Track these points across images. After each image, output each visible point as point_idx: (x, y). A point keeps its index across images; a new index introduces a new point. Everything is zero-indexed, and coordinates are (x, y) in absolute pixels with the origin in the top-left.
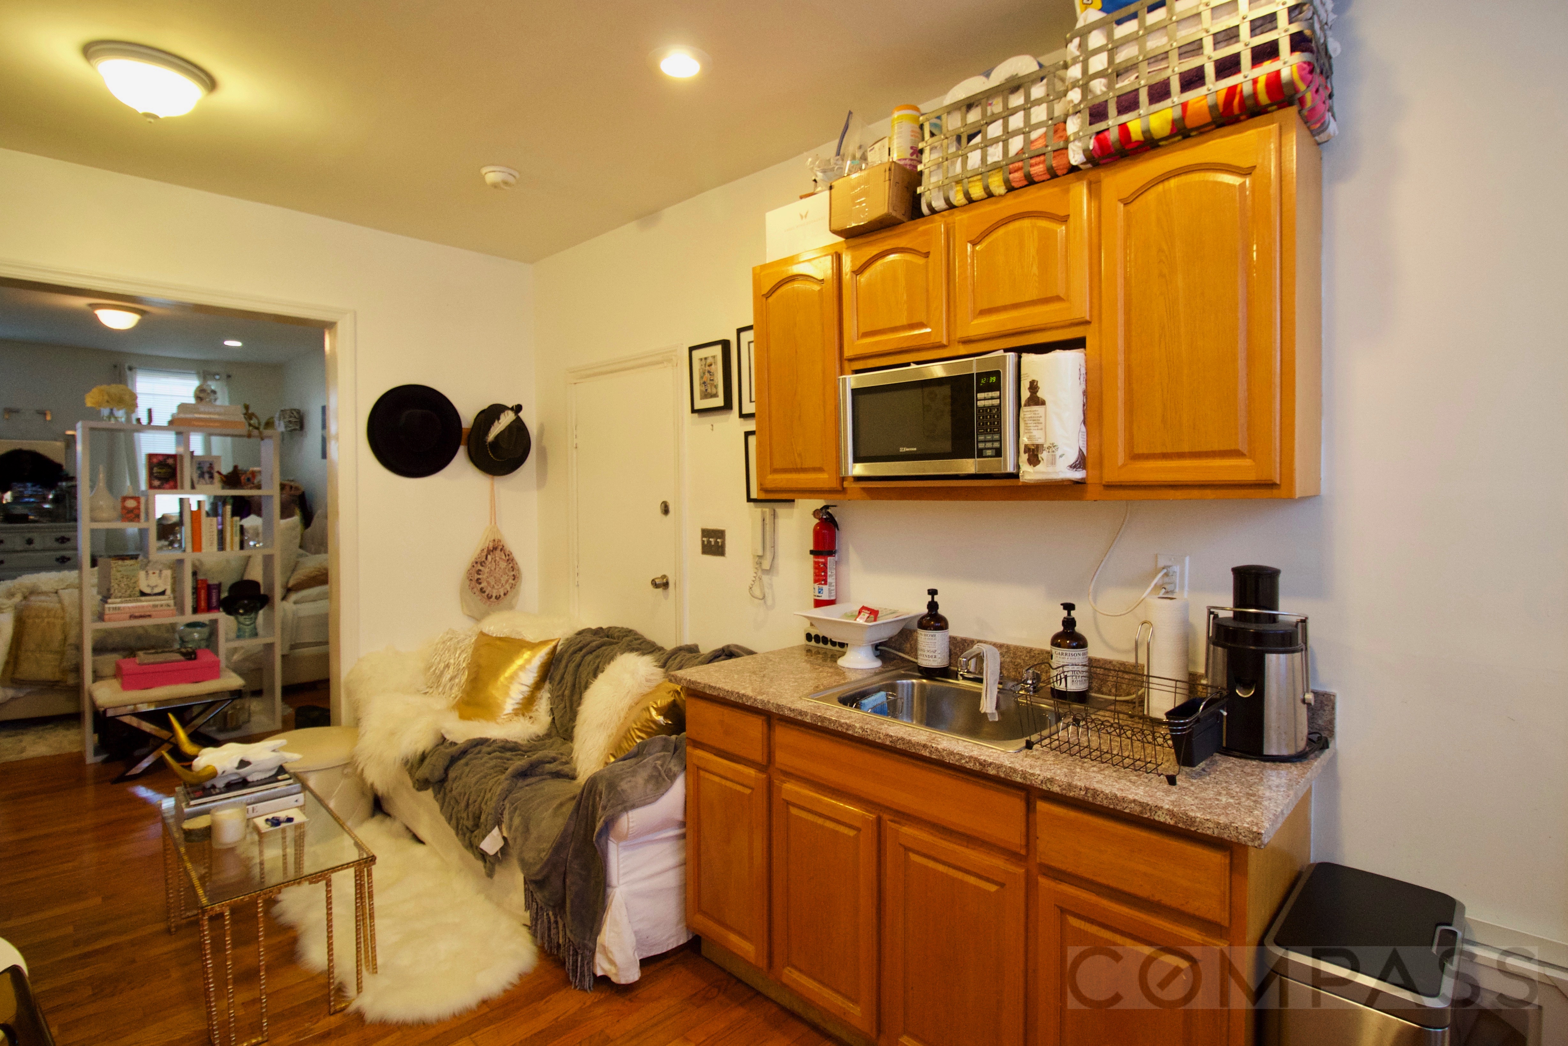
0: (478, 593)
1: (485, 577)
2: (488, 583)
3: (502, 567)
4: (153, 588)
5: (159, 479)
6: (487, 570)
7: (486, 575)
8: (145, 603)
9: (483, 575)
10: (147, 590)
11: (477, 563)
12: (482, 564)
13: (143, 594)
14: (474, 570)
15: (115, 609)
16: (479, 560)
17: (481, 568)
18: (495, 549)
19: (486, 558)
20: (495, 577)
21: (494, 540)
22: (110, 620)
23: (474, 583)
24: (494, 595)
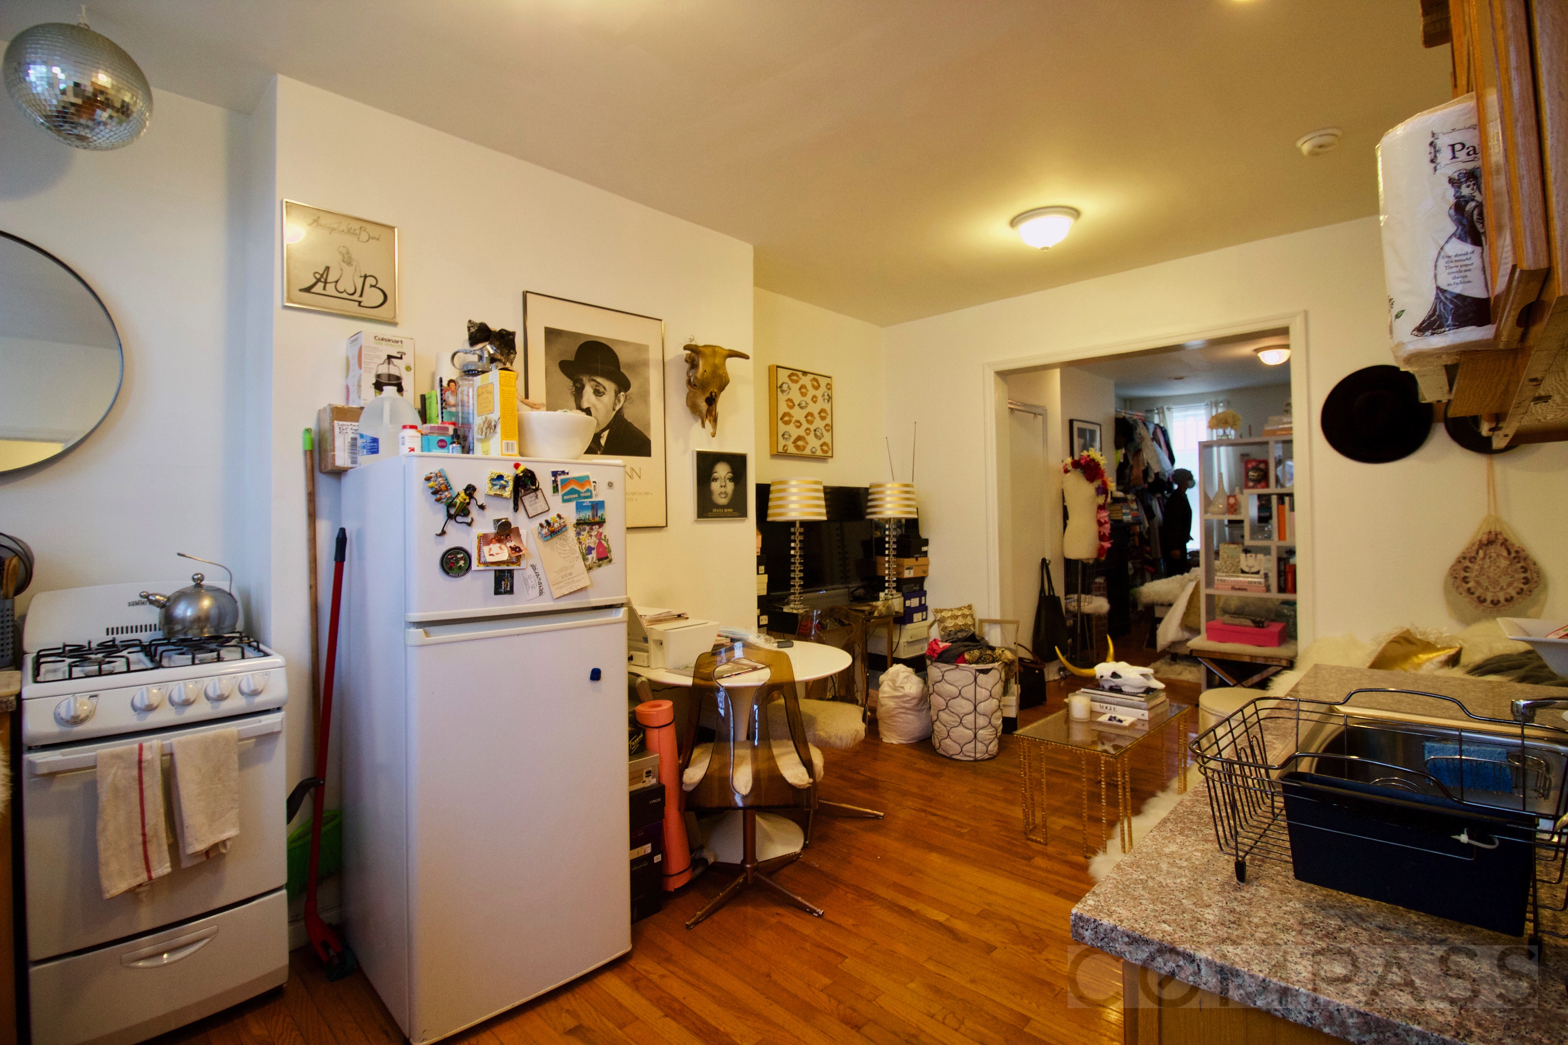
0: (1464, 594)
1: (1473, 575)
2: (1478, 583)
3: (1503, 566)
4: (1250, 567)
5: (1253, 481)
6: (1476, 567)
7: (1475, 573)
8: (1242, 578)
9: (1472, 572)
10: (1246, 569)
11: (1464, 558)
12: (1473, 560)
13: (1243, 572)
14: (1460, 566)
15: (1221, 580)
16: (1468, 555)
17: (1469, 564)
18: (1490, 543)
19: (1477, 553)
20: (1488, 577)
21: (1490, 532)
22: (1217, 589)
23: (1459, 582)
24: (1489, 599)
